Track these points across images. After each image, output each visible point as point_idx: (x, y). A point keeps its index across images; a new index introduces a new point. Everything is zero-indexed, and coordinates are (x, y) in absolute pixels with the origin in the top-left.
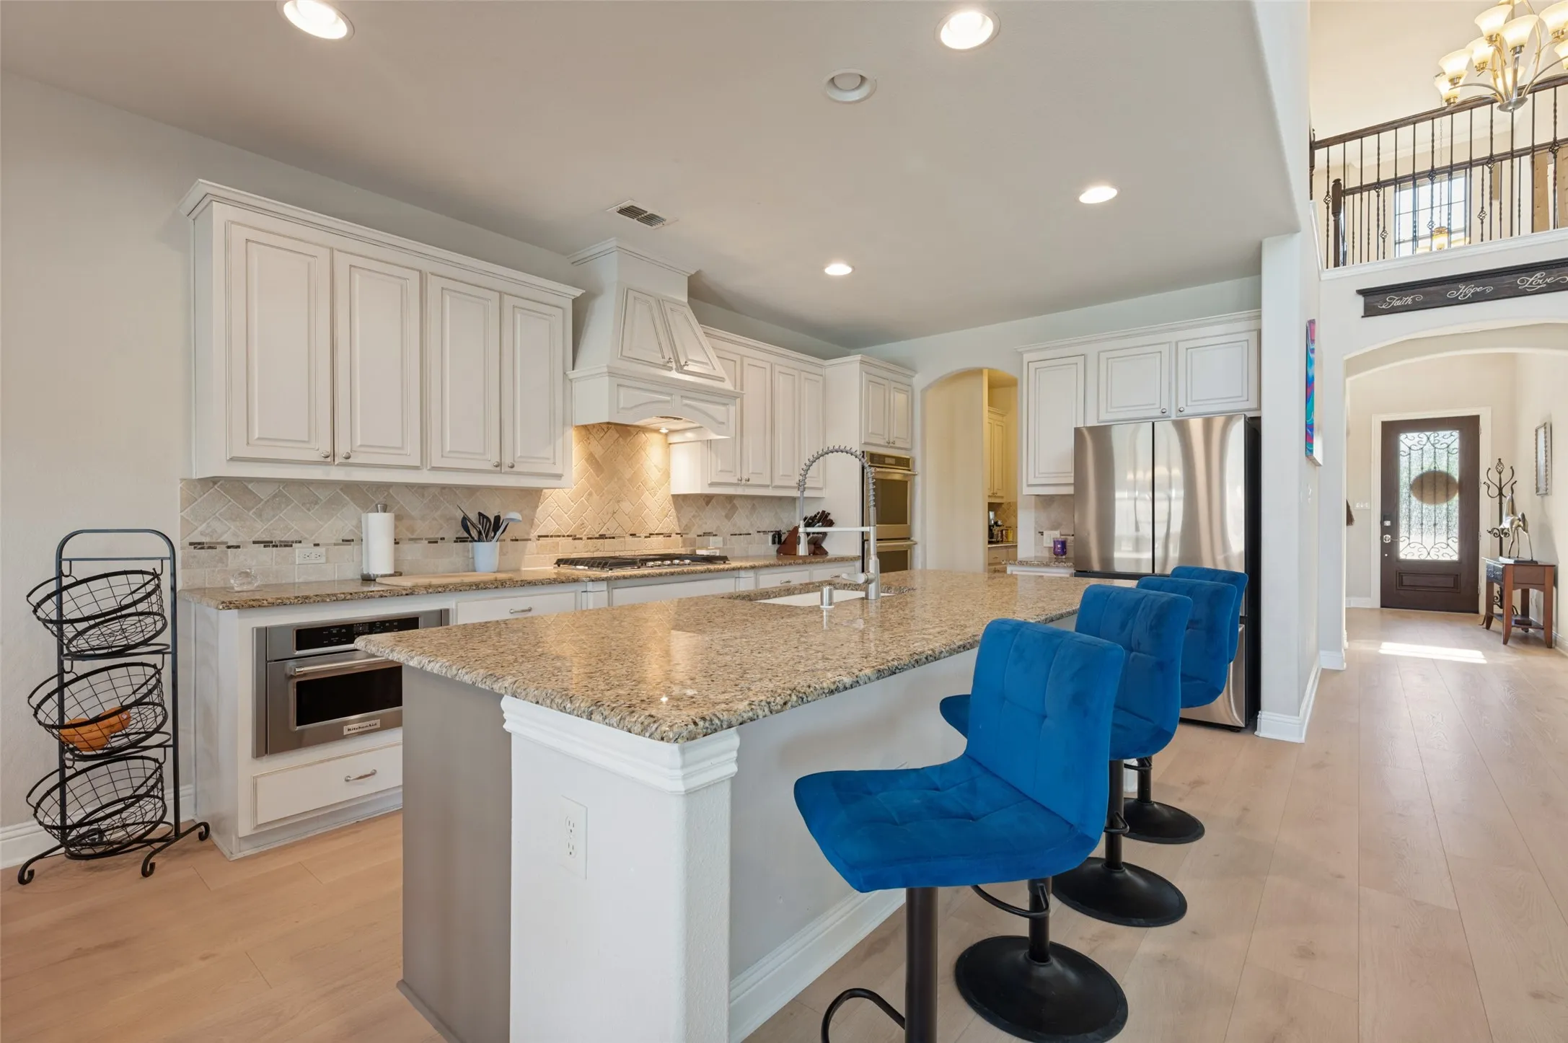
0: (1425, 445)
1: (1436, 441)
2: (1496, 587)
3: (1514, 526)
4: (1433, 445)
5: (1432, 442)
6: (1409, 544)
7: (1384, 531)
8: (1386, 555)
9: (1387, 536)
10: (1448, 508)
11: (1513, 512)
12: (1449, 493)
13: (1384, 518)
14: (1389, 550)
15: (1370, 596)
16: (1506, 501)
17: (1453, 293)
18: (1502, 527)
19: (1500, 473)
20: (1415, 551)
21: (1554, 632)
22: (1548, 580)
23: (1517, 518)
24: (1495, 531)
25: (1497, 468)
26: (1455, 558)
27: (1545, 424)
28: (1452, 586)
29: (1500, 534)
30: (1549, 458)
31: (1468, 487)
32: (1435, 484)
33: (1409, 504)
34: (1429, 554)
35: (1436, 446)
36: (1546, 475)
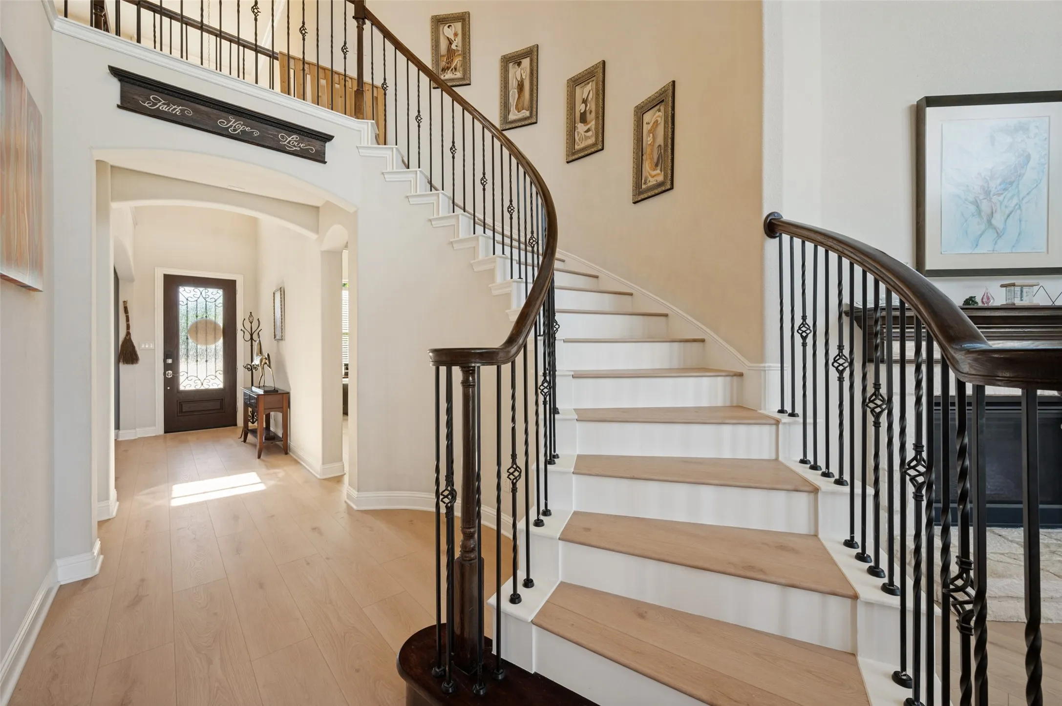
0: (198, 298)
1: (207, 296)
2: (250, 409)
3: (262, 364)
4: (205, 298)
5: (204, 296)
6: (187, 378)
7: (167, 367)
8: (169, 388)
9: (170, 372)
10: (215, 348)
11: (261, 352)
12: (217, 337)
13: (167, 356)
14: (171, 383)
15: (155, 426)
16: (255, 345)
17: (224, 123)
18: (253, 363)
19: (251, 323)
20: (192, 383)
21: (288, 441)
22: (285, 404)
23: (264, 357)
24: (249, 366)
25: (249, 319)
26: (221, 386)
27: (281, 288)
28: (219, 408)
29: (251, 368)
30: (283, 314)
31: (229, 332)
32: (206, 330)
33: (186, 344)
34: (202, 384)
35: (207, 299)
36: (282, 326)
